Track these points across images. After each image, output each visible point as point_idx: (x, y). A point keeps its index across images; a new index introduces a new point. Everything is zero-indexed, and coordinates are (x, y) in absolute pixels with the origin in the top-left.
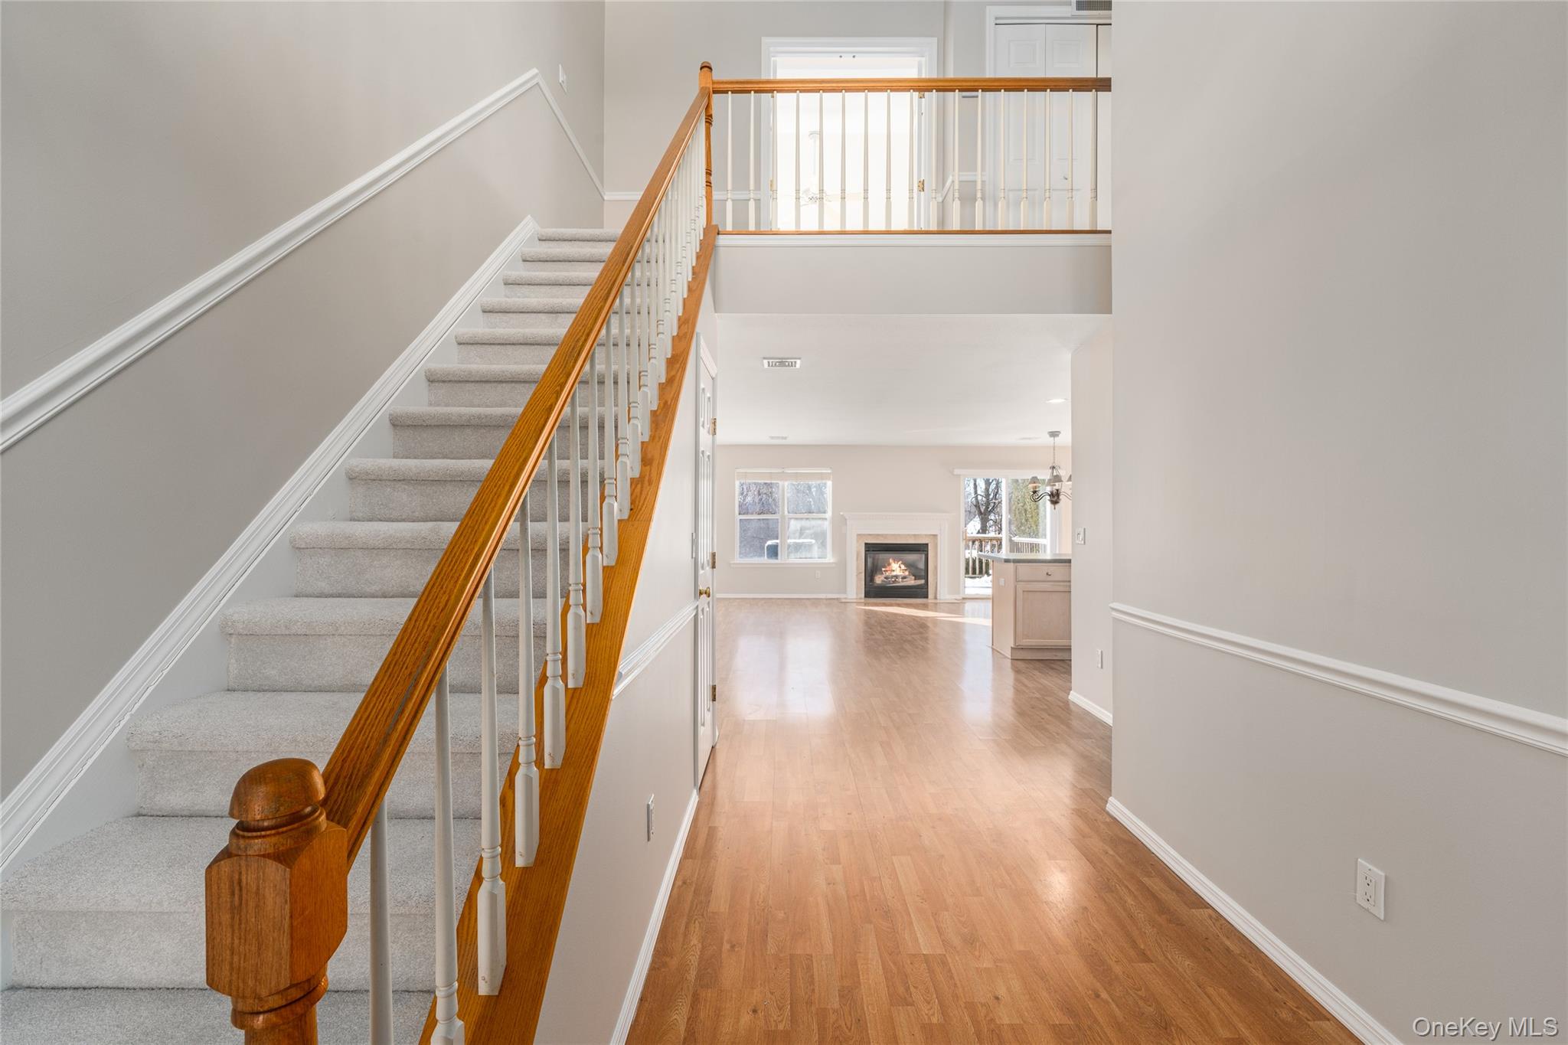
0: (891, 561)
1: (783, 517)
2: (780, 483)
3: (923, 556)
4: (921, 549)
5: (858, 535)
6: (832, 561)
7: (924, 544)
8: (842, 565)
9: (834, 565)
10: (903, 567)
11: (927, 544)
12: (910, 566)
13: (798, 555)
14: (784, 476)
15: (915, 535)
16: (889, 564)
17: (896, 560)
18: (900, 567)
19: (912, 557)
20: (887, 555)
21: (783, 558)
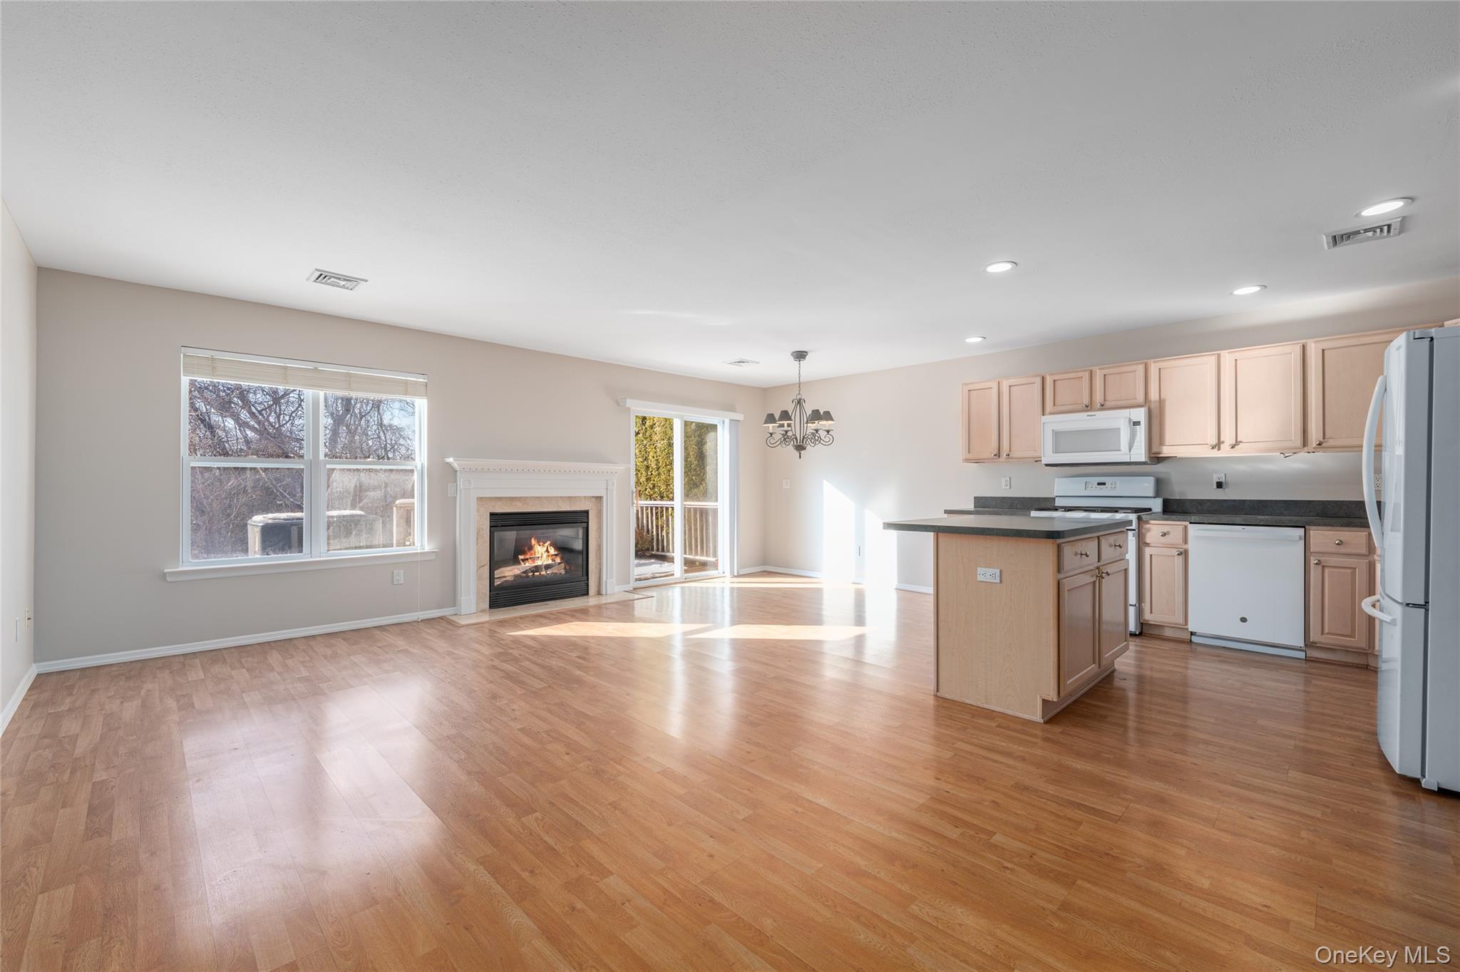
0: (533, 541)
1: (314, 463)
2: (308, 393)
3: (581, 532)
4: (578, 519)
5: (480, 499)
6: (427, 549)
7: (582, 512)
8: (448, 555)
9: (433, 557)
10: (552, 551)
11: (587, 512)
12: (563, 550)
13: (353, 540)
14: (317, 379)
15: (570, 498)
16: (531, 548)
17: (541, 541)
18: (547, 551)
19: (566, 533)
20: (528, 532)
21: (318, 550)
